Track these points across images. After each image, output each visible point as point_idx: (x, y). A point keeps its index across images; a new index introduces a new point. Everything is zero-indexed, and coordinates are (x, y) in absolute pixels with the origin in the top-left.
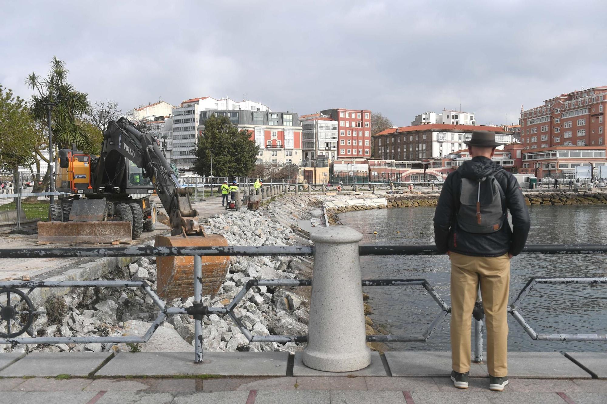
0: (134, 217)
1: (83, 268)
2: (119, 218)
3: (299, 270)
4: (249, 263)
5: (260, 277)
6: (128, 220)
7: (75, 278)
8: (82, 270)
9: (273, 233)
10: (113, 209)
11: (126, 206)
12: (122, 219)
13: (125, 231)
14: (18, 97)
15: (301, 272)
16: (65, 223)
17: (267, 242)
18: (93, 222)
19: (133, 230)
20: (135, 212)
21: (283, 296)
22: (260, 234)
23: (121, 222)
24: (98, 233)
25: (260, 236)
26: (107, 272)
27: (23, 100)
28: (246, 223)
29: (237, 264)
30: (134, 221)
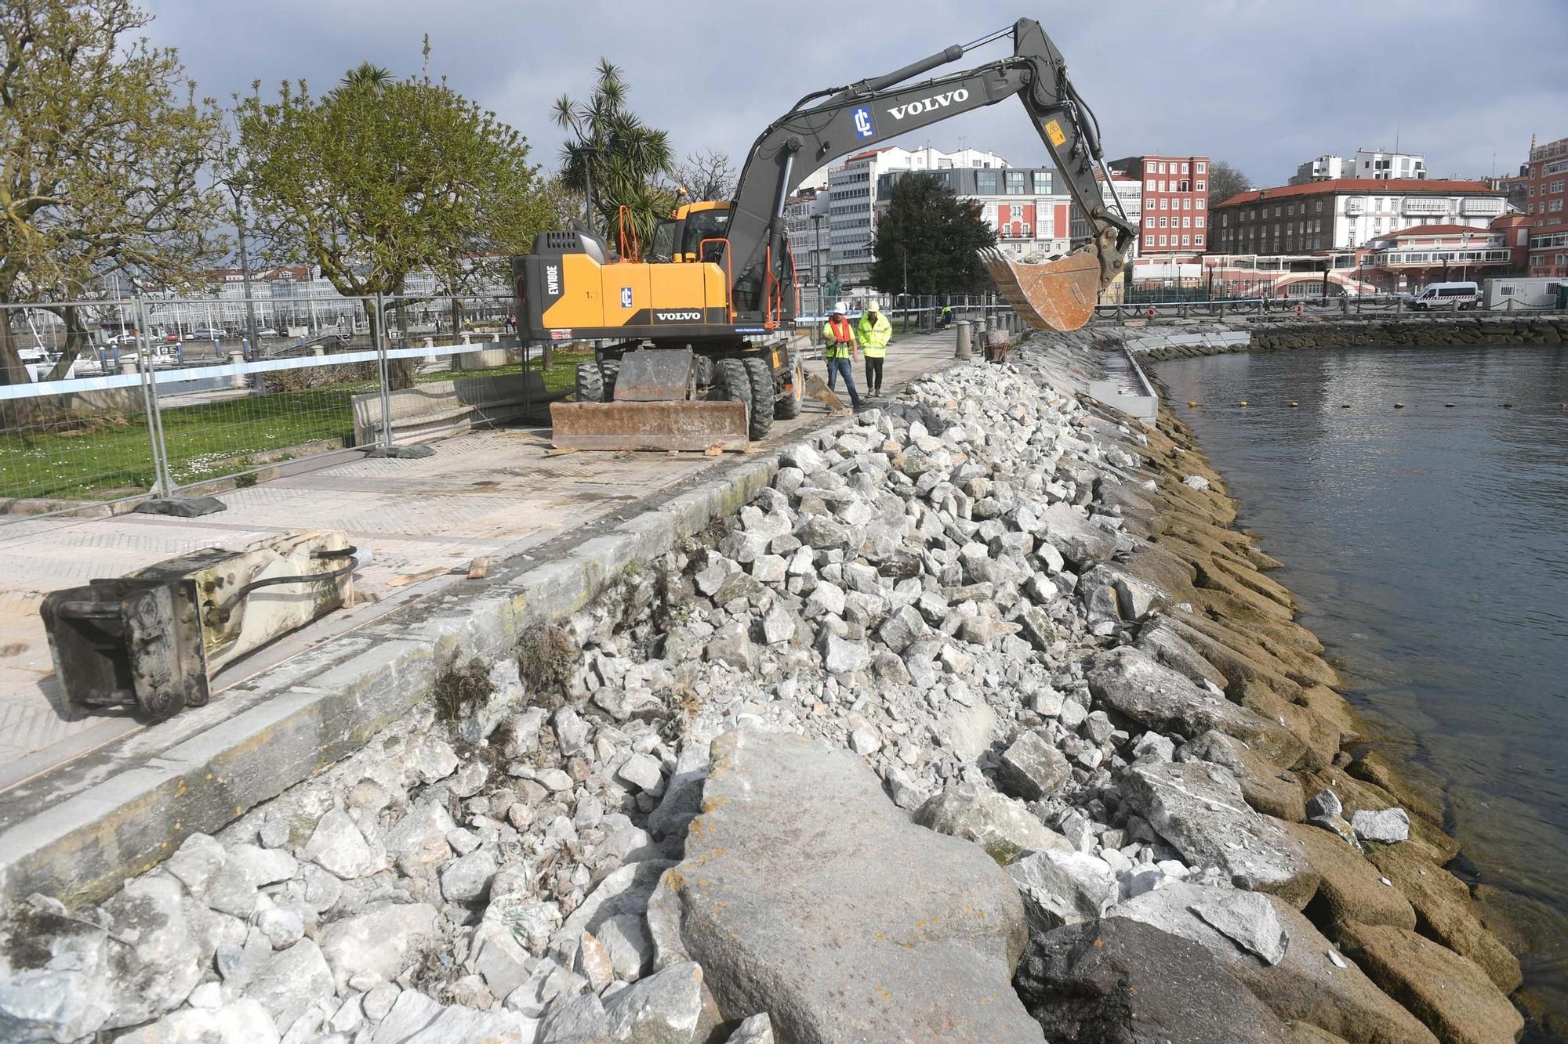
0: (753, 390)
1: (624, 532)
2: (720, 393)
3: (1122, 503)
4: (1016, 496)
5: (1046, 532)
6: (741, 397)
7: (600, 564)
8: (619, 541)
9: (1047, 413)
10: (708, 371)
11: (734, 364)
12: (727, 396)
13: (733, 422)
14: (508, 128)
15: (1126, 509)
16: (606, 405)
17: (1039, 435)
18: (663, 404)
19: (753, 420)
20: (756, 378)
21: (1106, 581)
22: (1023, 418)
23: (725, 403)
24: (674, 427)
25: (1022, 422)
26: (688, 534)
27: (516, 133)
28: (990, 391)
29: (990, 499)
30: (754, 401)
